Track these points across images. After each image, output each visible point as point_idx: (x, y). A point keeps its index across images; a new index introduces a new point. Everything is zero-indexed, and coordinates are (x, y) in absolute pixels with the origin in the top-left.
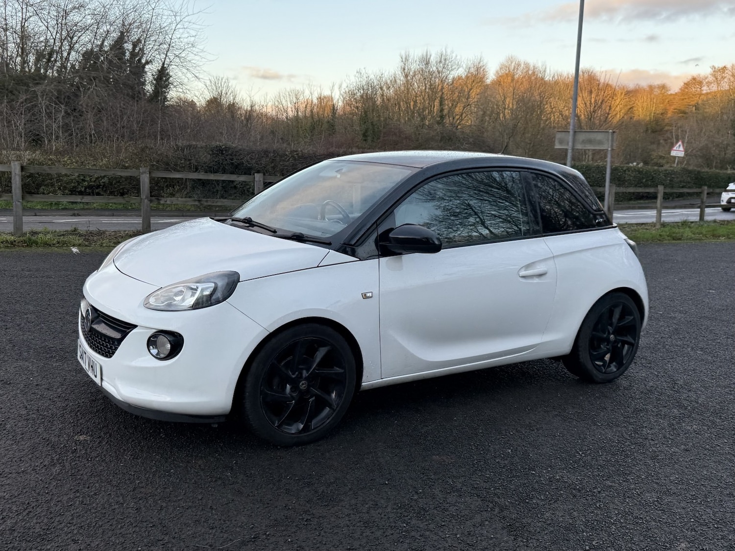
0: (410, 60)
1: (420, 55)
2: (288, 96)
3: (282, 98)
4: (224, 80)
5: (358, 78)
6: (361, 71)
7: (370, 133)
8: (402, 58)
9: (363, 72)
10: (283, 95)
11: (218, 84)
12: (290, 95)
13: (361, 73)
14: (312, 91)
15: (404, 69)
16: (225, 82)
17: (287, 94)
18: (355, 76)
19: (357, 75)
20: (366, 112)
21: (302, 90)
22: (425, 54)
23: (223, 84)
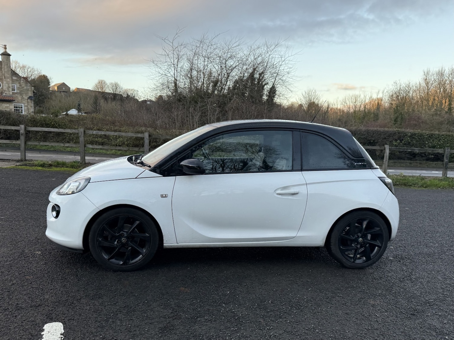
0: (430, 74)
1: (437, 70)
2: (350, 98)
3: (347, 100)
4: (313, 92)
5: (395, 86)
6: (397, 82)
7: (399, 119)
8: (424, 73)
9: (398, 82)
10: (347, 98)
11: (310, 94)
12: (351, 98)
13: (396, 83)
14: (365, 95)
15: (426, 80)
16: (314, 92)
17: (350, 97)
18: (392, 85)
19: (394, 84)
20: (397, 107)
21: (359, 95)
22: (441, 69)
23: (312, 93)
